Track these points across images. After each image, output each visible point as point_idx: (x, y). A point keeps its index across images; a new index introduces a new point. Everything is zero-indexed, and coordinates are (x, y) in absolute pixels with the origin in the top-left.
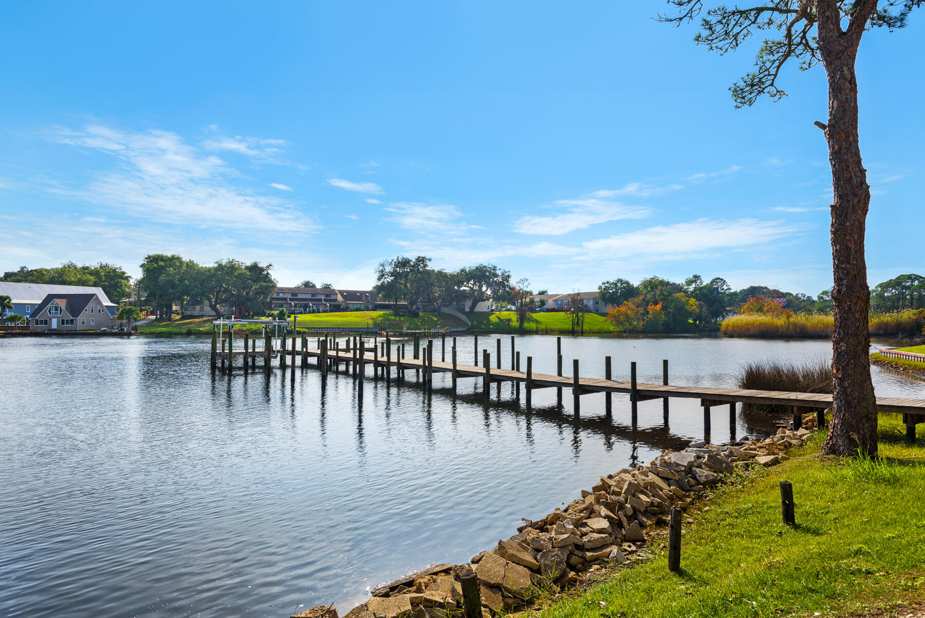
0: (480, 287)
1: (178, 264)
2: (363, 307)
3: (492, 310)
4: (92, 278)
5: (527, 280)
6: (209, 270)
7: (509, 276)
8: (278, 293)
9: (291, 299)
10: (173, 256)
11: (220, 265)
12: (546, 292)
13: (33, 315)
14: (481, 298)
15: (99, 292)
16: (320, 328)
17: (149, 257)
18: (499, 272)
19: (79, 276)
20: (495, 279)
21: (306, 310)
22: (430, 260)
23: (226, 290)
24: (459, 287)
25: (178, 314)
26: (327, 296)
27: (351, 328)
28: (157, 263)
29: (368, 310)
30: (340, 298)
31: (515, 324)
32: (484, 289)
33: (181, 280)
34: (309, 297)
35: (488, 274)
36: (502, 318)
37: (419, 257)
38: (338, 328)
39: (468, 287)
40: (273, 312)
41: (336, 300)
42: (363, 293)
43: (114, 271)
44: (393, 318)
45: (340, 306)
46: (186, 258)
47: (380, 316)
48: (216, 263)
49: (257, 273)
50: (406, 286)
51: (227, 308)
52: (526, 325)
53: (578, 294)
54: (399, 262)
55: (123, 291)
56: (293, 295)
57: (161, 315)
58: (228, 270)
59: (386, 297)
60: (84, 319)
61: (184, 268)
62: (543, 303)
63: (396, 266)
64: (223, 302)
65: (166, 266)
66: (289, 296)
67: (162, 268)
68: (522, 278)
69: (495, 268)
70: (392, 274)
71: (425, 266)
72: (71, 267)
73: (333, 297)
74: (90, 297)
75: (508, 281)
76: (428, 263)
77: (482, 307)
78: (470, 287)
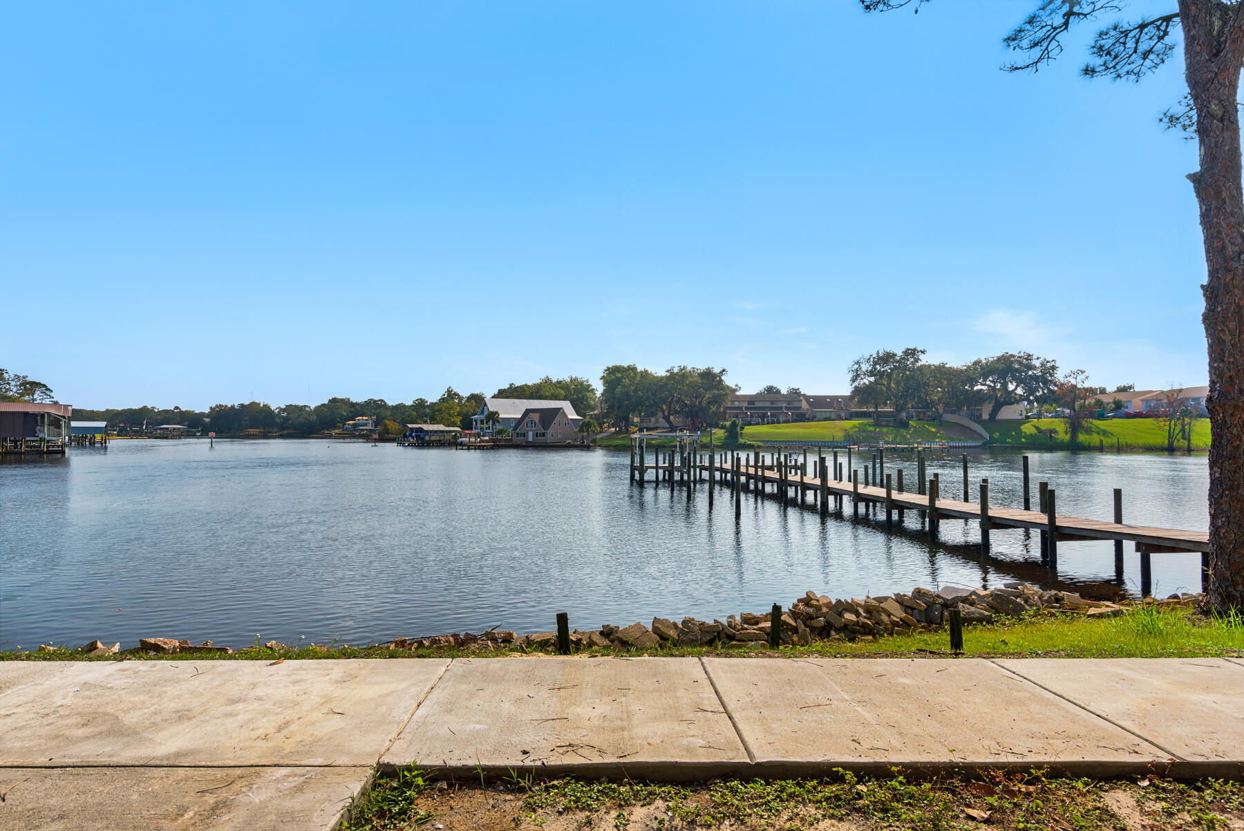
0: (1005, 386)
1: (632, 374)
2: (833, 415)
3: (1028, 417)
4: (562, 392)
5: (1083, 372)
6: (662, 378)
7: (1054, 368)
8: (732, 402)
9: (746, 408)
10: (629, 366)
11: (671, 373)
12: (1130, 387)
13: (515, 428)
14: (1010, 399)
15: (566, 406)
16: (777, 442)
17: (609, 369)
18: (1037, 363)
19: (552, 391)
20: (1030, 373)
21: (763, 419)
22: (923, 352)
23: (679, 400)
24: (972, 386)
25: (637, 426)
26: (789, 403)
27: (815, 442)
28: (615, 375)
29: (841, 419)
30: (804, 405)
31: (1063, 435)
32: (1011, 387)
33: (635, 391)
34: (768, 404)
35: (1017, 366)
36: (1043, 428)
37: (908, 349)
38: (799, 442)
39: (985, 385)
40: (726, 423)
41: (800, 408)
42: (834, 398)
43: (581, 384)
44: (872, 429)
45: (805, 414)
46: (640, 368)
47: (855, 427)
48: (668, 371)
49: (711, 379)
50: (889, 387)
51: (681, 419)
52: (1082, 438)
53: (1180, 391)
54: (879, 358)
55: (589, 403)
56: (749, 403)
57: (620, 429)
58: (678, 379)
59: (863, 402)
60: (554, 433)
61: (638, 378)
62: (1118, 405)
63: (875, 363)
64: (676, 412)
65: (623, 377)
66: (745, 405)
67: (619, 380)
68: (1075, 370)
69: (1029, 357)
70: (871, 373)
71: (917, 360)
72: (547, 381)
73: (796, 405)
74: (557, 411)
75: (1051, 376)
76: (921, 356)
77: (1008, 413)
78: (989, 386)
